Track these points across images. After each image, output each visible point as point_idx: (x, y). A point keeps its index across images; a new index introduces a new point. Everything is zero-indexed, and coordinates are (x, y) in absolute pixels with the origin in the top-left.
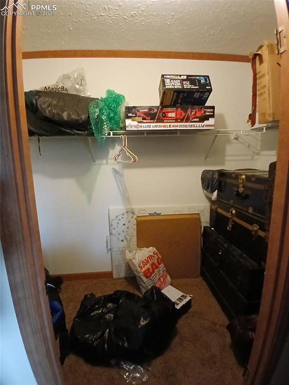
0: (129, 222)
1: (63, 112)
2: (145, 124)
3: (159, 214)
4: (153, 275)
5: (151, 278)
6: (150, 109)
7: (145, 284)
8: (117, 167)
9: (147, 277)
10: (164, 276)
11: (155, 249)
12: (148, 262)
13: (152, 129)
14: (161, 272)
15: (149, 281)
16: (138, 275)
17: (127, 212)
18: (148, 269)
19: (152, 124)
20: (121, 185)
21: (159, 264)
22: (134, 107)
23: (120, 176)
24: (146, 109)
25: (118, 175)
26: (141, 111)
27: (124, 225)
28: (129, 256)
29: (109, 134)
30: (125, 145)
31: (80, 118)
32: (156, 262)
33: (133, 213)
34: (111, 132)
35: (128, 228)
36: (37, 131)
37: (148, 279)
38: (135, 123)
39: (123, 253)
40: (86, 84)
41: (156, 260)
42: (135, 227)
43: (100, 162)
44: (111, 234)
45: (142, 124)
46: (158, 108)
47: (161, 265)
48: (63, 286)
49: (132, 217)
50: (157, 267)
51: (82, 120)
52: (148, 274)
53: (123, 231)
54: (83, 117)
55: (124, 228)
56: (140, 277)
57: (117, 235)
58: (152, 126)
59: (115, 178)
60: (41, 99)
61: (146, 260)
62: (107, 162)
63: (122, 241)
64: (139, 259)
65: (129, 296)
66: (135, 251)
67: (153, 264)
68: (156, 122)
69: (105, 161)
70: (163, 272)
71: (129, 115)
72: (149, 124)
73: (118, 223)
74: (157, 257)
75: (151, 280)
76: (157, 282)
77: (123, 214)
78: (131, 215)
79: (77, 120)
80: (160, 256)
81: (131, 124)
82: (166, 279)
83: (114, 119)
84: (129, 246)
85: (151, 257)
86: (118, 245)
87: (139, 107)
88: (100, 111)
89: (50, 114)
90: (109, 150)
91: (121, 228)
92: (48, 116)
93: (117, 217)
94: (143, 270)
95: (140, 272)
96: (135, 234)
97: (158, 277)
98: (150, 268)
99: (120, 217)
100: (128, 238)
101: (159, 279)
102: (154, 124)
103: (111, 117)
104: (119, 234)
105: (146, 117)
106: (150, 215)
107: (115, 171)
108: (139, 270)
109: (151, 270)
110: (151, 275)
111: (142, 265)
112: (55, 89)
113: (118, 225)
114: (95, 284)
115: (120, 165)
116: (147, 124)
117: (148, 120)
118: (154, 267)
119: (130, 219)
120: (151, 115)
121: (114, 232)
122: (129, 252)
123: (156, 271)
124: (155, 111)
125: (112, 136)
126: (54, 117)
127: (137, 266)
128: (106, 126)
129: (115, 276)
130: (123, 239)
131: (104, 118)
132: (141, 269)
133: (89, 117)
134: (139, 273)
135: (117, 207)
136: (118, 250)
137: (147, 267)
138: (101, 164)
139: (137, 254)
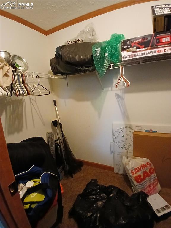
0: (128, 135)
1: (76, 56)
2: (139, 53)
3: (155, 132)
4: (143, 181)
5: (141, 183)
6: (144, 38)
7: (136, 187)
8: (119, 93)
9: (138, 182)
10: (155, 184)
11: (148, 160)
12: (140, 170)
13: (146, 55)
14: (152, 180)
15: (139, 186)
16: (130, 178)
17: (126, 127)
18: (140, 176)
19: (145, 52)
20: (122, 106)
21: (152, 173)
22: (129, 40)
23: (121, 99)
24: (140, 39)
25: (120, 99)
26: (135, 42)
27: (123, 136)
28: (125, 160)
29: (110, 67)
30: (122, 74)
31: (86, 58)
32: (148, 171)
33: (131, 128)
34: (111, 65)
35: (126, 139)
36: (64, 72)
37: (138, 184)
38: (130, 53)
39: (121, 157)
40: (96, 34)
41: (148, 170)
42: (132, 139)
43: (107, 89)
44: (114, 141)
45: (136, 53)
46: (151, 35)
47: (153, 175)
48: (82, 168)
49: (130, 131)
50: (149, 176)
51: (87, 59)
52: (139, 179)
53: (123, 141)
54: (88, 56)
55: (124, 139)
56: (131, 180)
57: (118, 143)
58: (146, 53)
59: (118, 101)
60: (64, 50)
61: (138, 167)
62: (112, 89)
63: (122, 148)
64: (132, 165)
65: (120, 193)
66: (130, 158)
67: (145, 172)
68: (151, 49)
69: (110, 89)
70: (154, 180)
71: (125, 47)
72: (143, 52)
73: (118, 135)
74: (150, 167)
75: (141, 185)
76: (146, 188)
77: (123, 128)
78: (129, 129)
79: (85, 60)
80: (153, 167)
81: (126, 55)
82: (156, 187)
83: (115, 55)
84: (127, 153)
85: (143, 166)
86: (118, 150)
87: (134, 38)
88: (102, 50)
89: (68, 59)
90: (113, 80)
91: (121, 138)
92: (67, 60)
93: (118, 130)
94: (135, 175)
95: (133, 177)
96: (132, 144)
97: (148, 184)
98: (142, 175)
99: (120, 130)
100: (127, 147)
101: (149, 186)
102: (148, 51)
103: (113, 54)
104: (119, 143)
105: (140, 46)
106: (146, 131)
107: (118, 96)
108: (131, 175)
109: (142, 177)
110: (141, 181)
111: (134, 171)
112: (74, 42)
113: (118, 136)
114: (102, 173)
115: (121, 91)
116: (140, 52)
117: (142, 48)
118: (145, 175)
119: (128, 132)
120: (145, 43)
121: (115, 140)
122: (125, 158)
123: (147, 178)
124: (149, 39)
125: (112, 68)
126: (71, 60)
127: (130, 171)
128: (107, 61)
129: (116, 171)
130: (122, 147)
131: (106, 54)
132: (133, 174)
133: (92, 55)
134: (131, 177)
135: (119, 123)
136: (118, 154)
137: (138, 174)
138: (107, 91)
139: (131, 161)
